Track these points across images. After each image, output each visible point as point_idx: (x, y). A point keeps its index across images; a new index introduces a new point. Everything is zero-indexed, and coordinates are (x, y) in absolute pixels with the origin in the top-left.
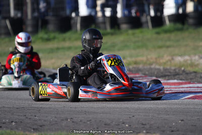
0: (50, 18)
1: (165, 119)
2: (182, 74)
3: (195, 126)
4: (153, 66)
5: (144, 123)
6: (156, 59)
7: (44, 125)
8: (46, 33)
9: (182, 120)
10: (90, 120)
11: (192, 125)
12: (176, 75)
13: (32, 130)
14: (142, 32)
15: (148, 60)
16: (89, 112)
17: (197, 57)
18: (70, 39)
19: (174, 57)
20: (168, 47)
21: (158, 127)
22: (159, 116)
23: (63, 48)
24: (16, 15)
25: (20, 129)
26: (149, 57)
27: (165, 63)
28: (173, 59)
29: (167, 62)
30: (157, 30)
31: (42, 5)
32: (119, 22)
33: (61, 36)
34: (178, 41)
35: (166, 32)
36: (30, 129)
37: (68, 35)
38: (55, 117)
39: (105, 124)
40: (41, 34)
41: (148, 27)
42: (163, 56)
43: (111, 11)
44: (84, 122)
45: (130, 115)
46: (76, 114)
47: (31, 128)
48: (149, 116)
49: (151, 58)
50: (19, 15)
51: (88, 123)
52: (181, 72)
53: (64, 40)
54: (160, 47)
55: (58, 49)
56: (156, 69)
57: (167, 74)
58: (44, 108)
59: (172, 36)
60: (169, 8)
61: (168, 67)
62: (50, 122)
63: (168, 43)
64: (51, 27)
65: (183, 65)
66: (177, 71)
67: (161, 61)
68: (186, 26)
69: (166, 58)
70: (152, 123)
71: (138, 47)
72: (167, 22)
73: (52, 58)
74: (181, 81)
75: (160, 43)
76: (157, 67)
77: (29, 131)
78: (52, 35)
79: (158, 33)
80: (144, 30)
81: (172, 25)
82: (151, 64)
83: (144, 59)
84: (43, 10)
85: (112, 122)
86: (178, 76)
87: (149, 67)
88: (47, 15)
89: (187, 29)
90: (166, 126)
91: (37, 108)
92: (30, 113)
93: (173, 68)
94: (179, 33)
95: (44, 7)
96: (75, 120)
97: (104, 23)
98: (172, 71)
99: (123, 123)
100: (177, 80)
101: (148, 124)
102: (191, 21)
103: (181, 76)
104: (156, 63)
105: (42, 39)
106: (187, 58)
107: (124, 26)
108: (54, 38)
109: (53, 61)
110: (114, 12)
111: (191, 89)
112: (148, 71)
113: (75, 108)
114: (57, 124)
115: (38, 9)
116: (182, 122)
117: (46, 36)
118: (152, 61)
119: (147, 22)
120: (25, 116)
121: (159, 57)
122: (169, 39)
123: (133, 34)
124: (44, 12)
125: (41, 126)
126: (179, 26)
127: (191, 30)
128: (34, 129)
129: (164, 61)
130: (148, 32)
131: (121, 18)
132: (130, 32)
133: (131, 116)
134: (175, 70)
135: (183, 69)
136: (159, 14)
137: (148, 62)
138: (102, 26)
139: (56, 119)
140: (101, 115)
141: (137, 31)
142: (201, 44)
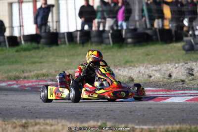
34: (41, 58)
35: (25, 50)
54: (34, 63)
72: (23, 42)
79: (17, 51)
119: (5, 42)
126: (35, 45)
142: (66, 60)
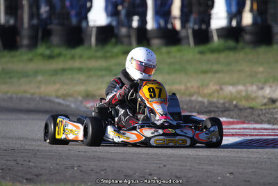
0: (54, 27)
1: (207, 171)
2: (233, 110)
3: (249, 181)
4: (193, 98)
5: (179, 176)
6: (199, 88)
7: (41, 175)
8: (49, 47)
9: (232, 173)
10: (105, 170)
11: (245, 181)
12: (225, 111)
13: (25, 181)
14: (180, 51)
15: (187, 89)
16: (103, 158)
17: (254, 88)
18: (81, 57)
19: (224, 87)
20: (215, 72)
21: (198, 182)
22: (200, 167)
23: (71, 69)
24: (7, 21)
25: (8, 178)
26: (189, 85)
27: (210, 95)
28: (221, 89)
29: (214, 92)
30: (202, 48)
31: (44, 9)
32: (149, 35)
33: (69, 52)
34: (229, 64)
35: (213, 51)
36: (21, 179)
37: (78, 51)
38: (57, 164)
39: (126, 176)
40: (42, 49)
41: (189, 44)
42: (208, 85)
43: (139, 21)
44: (97, 172)
45: (160, 164)
46: (85, 161)
47: (23, 178)
48: (186, 166)
49: (192, 87)
50: (12, 22)
51: (102, 173)
52: (232, 107)
53: (73, 58)
54: (205, 72)
55: (64, 70)
56: (198, 102)
57: (212, 109)
58: (42, 151)
59: (222, 57)
60: (219, 19)
61: (215, 100)
62: (50, 171)
63: (215, 67)
64: (55, 39)
65: (235, 98)
66: (227, 105)
67: (206, 91)
68: (241, 44)
69: (213, 87)
70: (190, 175)
71: (175, 71)
72: (215, 37)
73: (55, 83)
74: (231, 120)
75: (205, 67)
76: (200, 99)
77: (21, 182)
78: (57, 51)
79: (202, 53)
80: (183, 47)
81: (222, 41)
82: (191, 95)
83: (183, 87)
84: (44, 16)
85: (135, 174)
86: (227, 113)
87: (188, 98)
88: (51, 24)
89: (243, 48)
90: (209, 181)
91: (33, 150)
92: (22, 157)
93: (221, 101)
94: (231, 54)
95: (46, 12)
96: (84, 168)
97: (129, 36)
98: (219, 106)
99: (151, 175)
100: (227, 118)
101: (185, 177)
102: (248, 37)
103: (232, 113)
104: (199, 94)
105: (43, 56)
106: (241, 88)
107: (156, 42)
108: (59, 55)
109: (57, 86)
110: (143, 22)
111: (245, 131)
112: (187, 104)
113: (85, 152)
114: (59, 173)
115: (38, 14)
116: (232, 176)
117: (47, 52)
118: (192, 90)
119: (187, 37)
120: (16, 160)
121: (202, 86)
122: (217, 62)
123: (169, 53)
124: (46, 19)
125: (36, 176)
126: (231, 43)
127: (248, 50)
128: (27, 179)
129: (210, 91)
130: (189, 51)
131: (152, 30)
132: (164, 50)
133: (161, 166)
134: (224, 104)
135: (235, 103)
136: (204, 27)
137: (187, 92)
138: (125, 40)
139: (58, 167)
140: (120, 162)
141: (174, 49)
142: (261, 69)
